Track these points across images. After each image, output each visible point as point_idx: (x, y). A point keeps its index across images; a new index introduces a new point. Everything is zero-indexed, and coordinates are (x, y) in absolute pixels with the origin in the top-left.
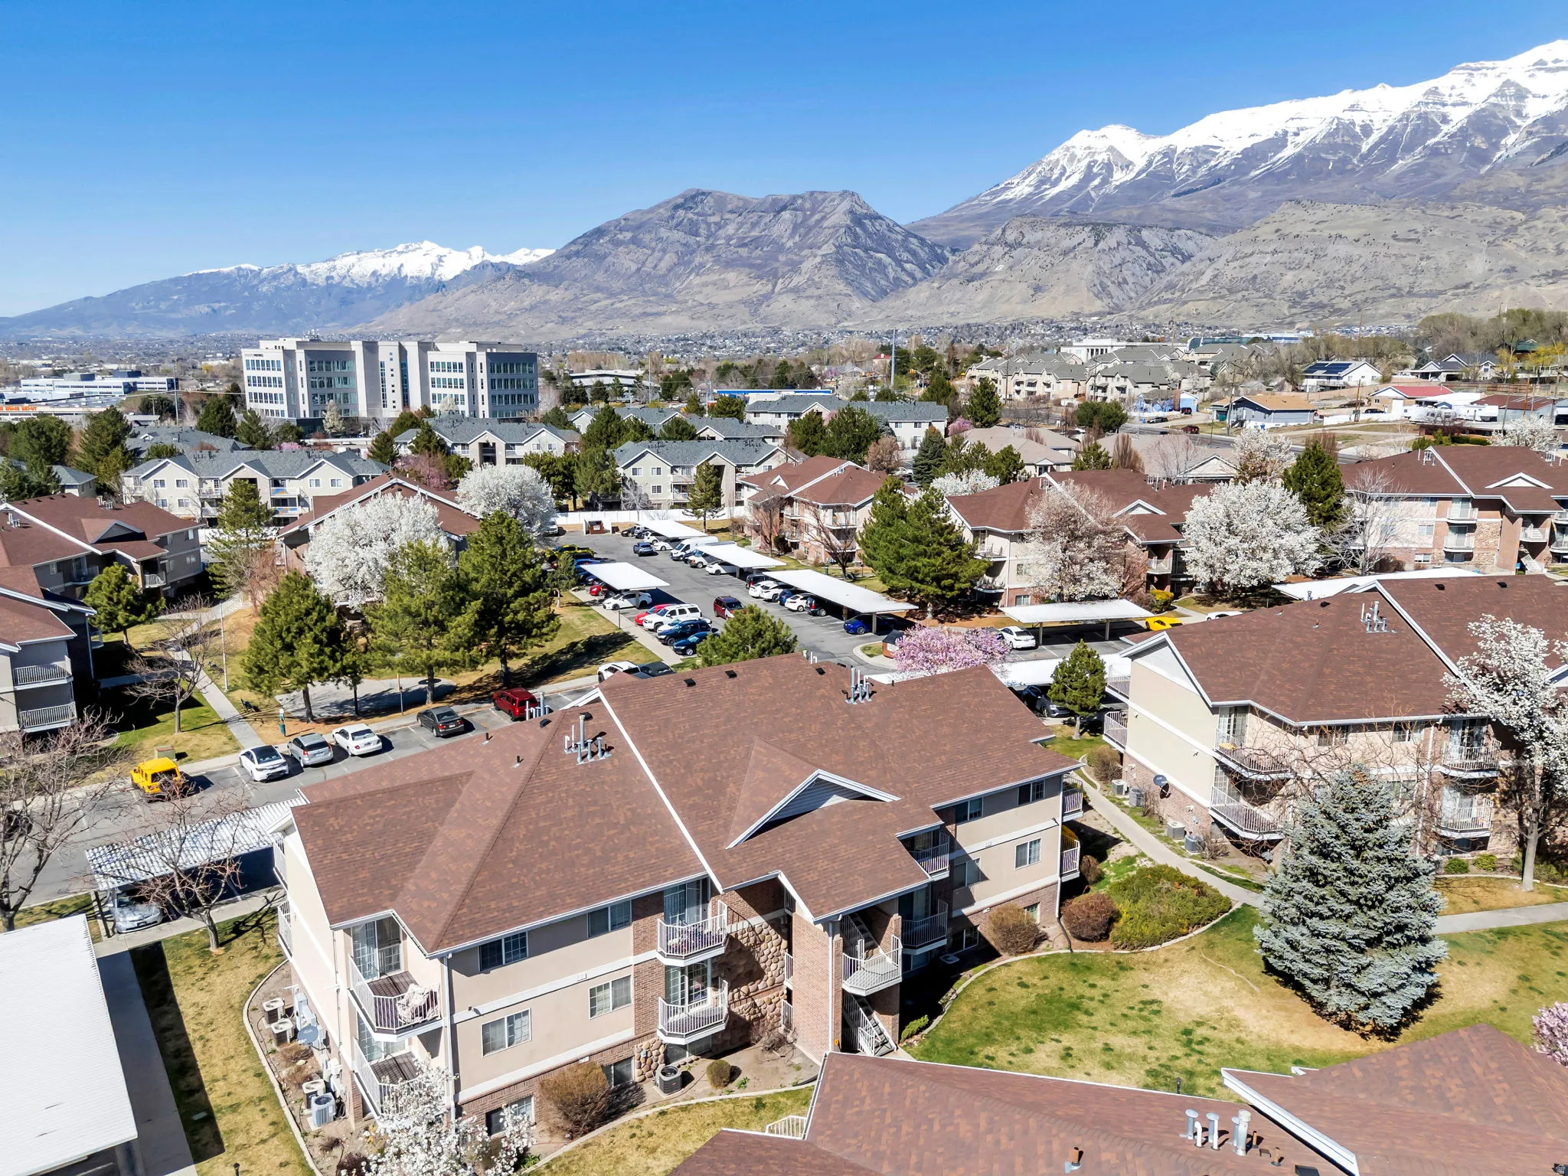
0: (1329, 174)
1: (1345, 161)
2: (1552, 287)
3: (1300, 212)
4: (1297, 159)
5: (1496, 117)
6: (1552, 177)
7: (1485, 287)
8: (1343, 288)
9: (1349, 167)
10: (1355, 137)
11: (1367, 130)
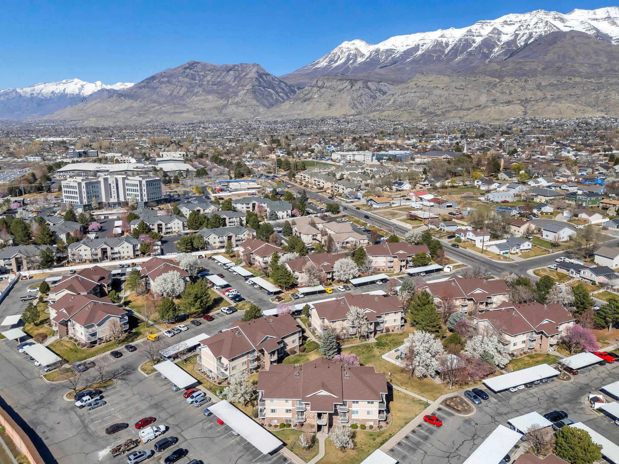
0: (434, 61)
1: (439, 56)
2: (507, 107)
3: (423, 78)
4: (423, 55)
5: (491, 41)
6: (508, 66)
7: (485, 107)
8: (438, 106)
9: (441, 59)
10: (443, 47)
11: (447, 45)
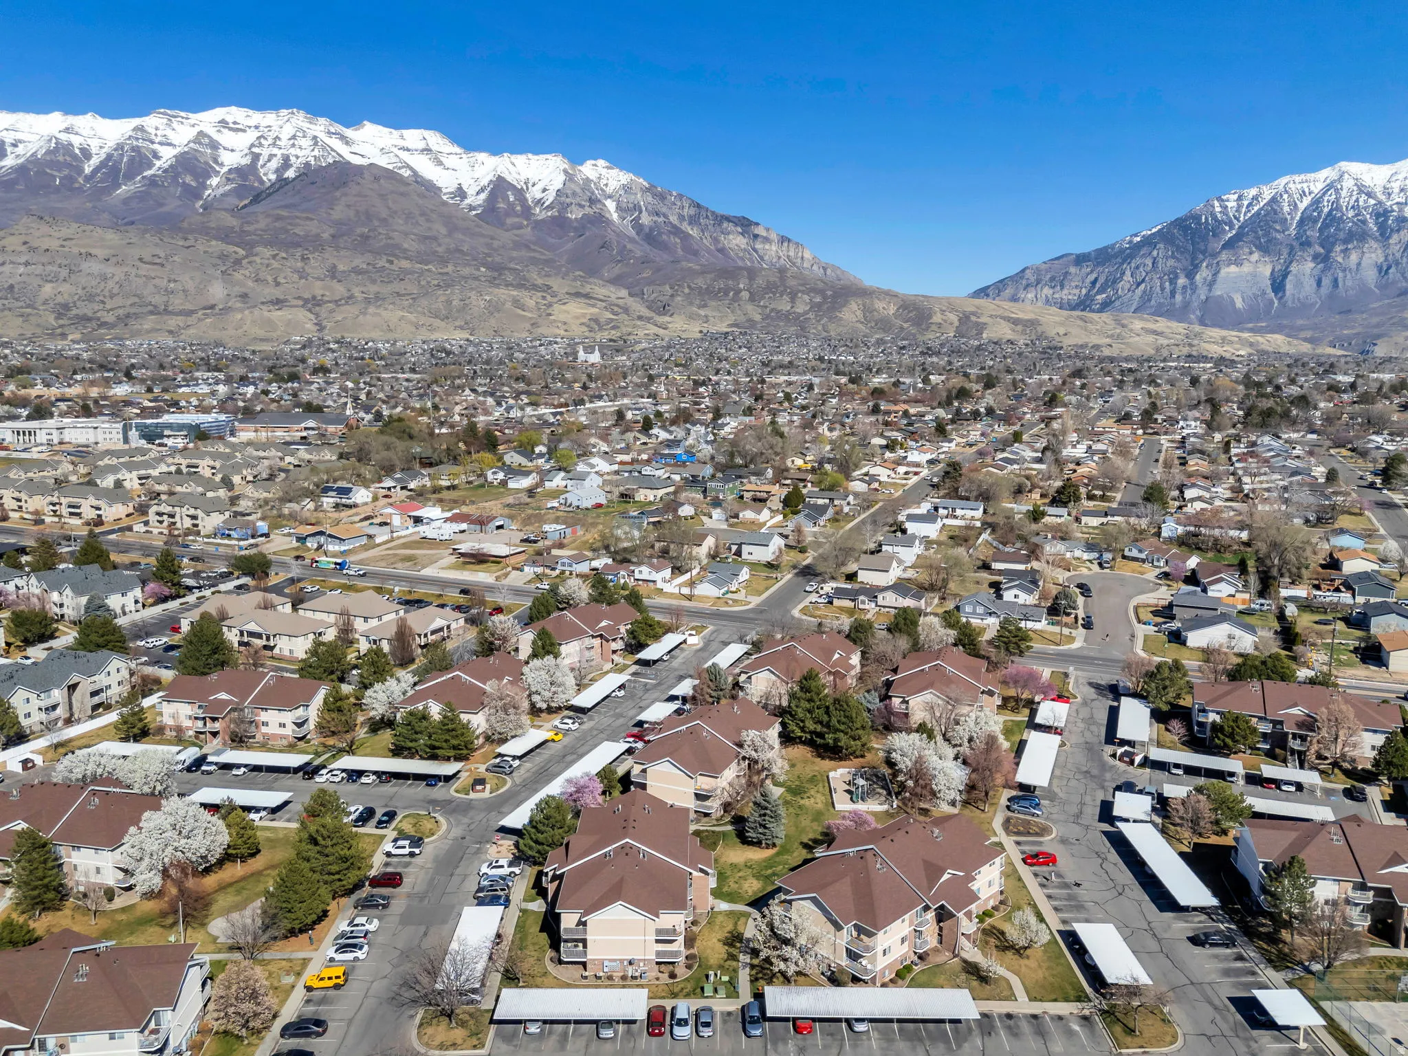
0: (57, 190)
1: (70, 179)
2: (279, 313)
3: (45, 229)
4: (21, 170)
5: (197, 159)
6: (258, 222)
7: (227, 310)
8: (103, 302)
9: (77, 185)
10: (75, 157)
11: (86, 153)
